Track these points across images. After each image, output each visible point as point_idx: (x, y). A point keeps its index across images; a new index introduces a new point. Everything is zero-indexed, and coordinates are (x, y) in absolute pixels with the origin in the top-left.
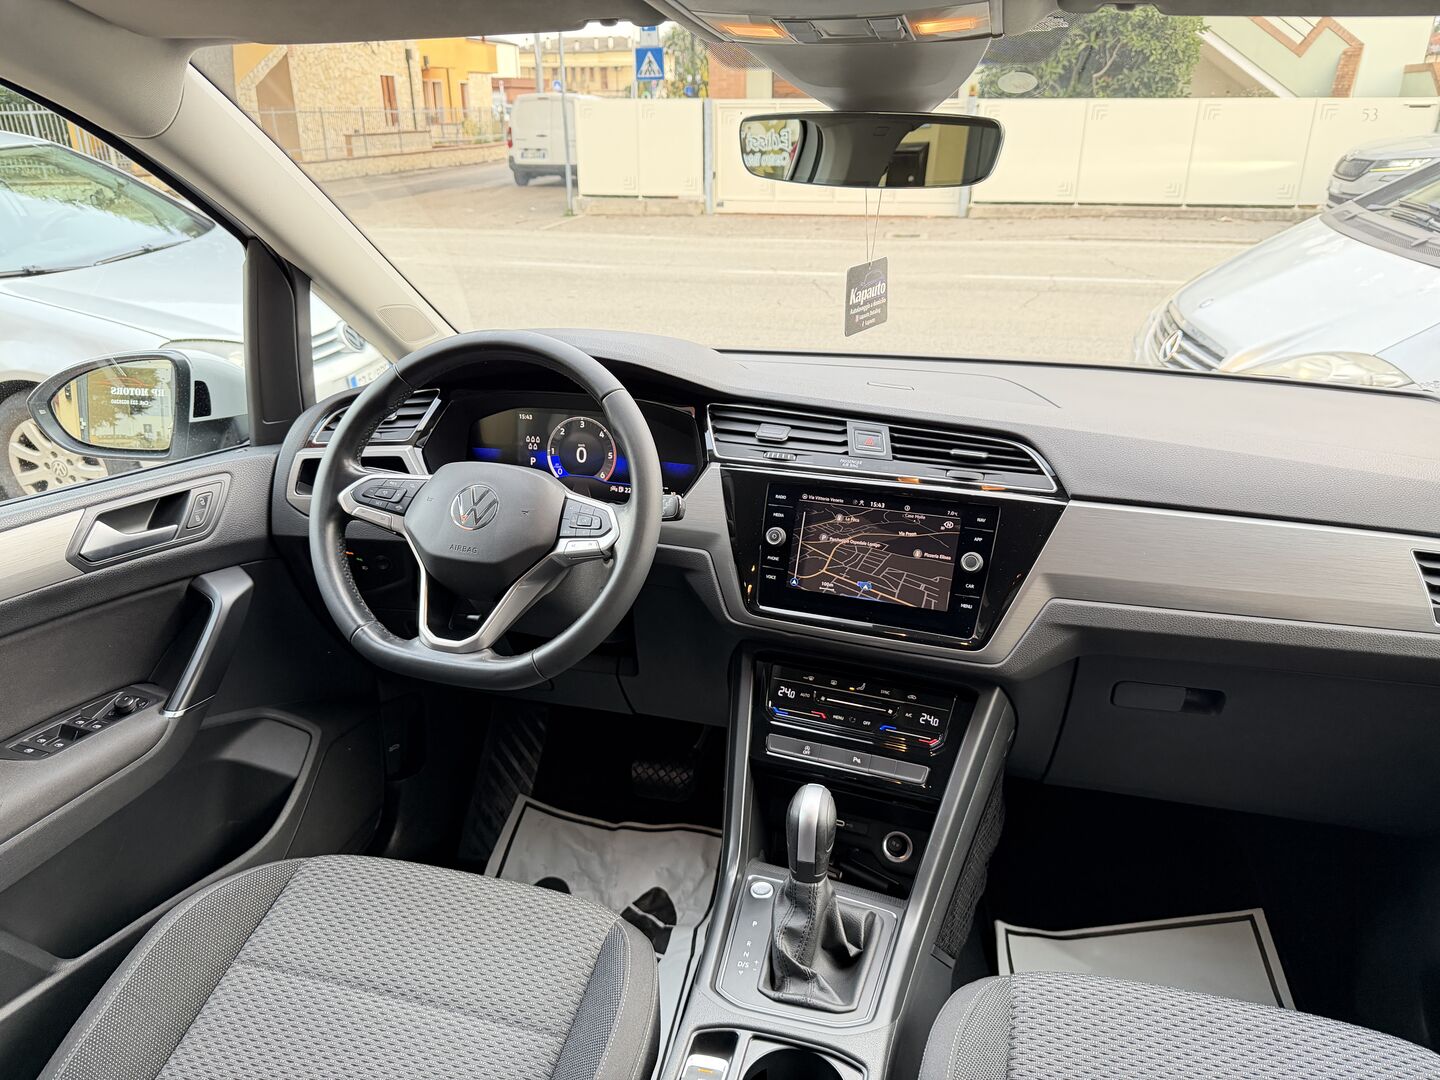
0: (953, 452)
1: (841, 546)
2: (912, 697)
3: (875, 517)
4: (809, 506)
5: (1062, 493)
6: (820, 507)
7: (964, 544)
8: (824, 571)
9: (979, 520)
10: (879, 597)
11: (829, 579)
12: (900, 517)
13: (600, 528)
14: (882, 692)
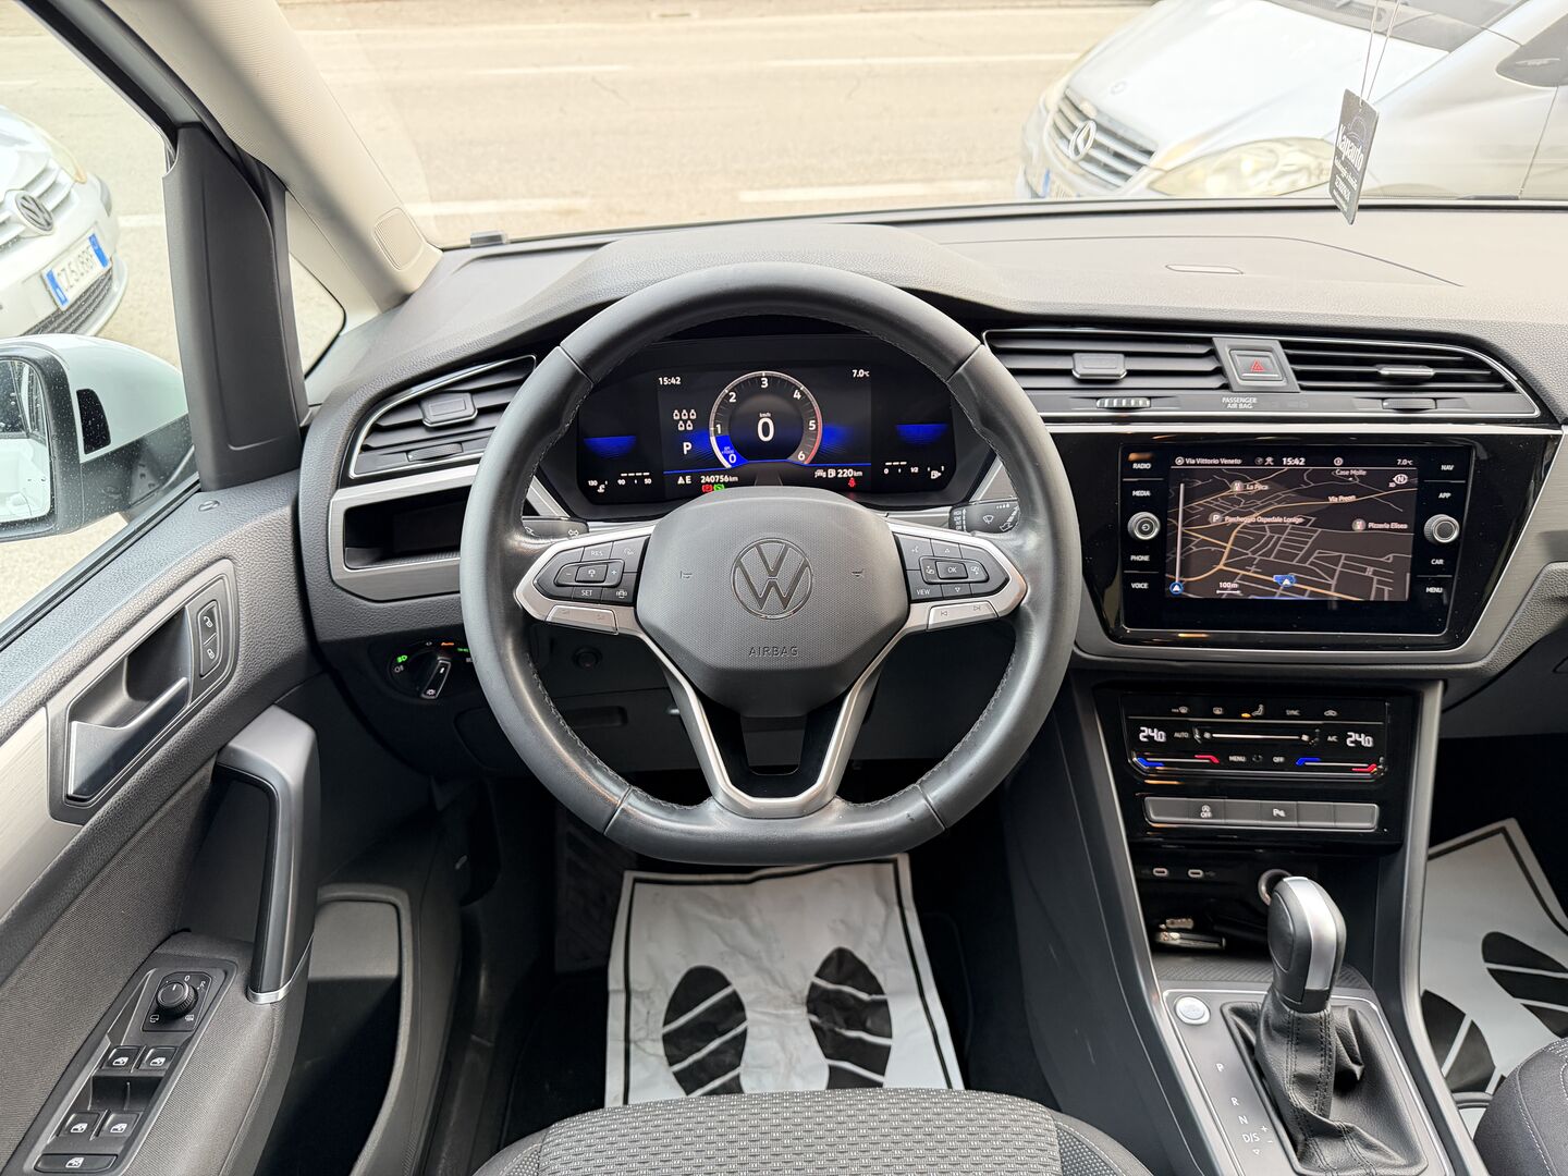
0: (1386, 371)
1: (1245, 527)
2: (1331, 713)
3: (1291, 479)
4: (1188, 474)
5: (1549, 417)
6: (1205, 473)
7: (1426, 505)
8: (1221, 566)
9: (1444, 468)
10: (1308, 592)
11: (1231, 577)
12: (1329, 475)
13: (987, 580)
14: (1289, 712)
